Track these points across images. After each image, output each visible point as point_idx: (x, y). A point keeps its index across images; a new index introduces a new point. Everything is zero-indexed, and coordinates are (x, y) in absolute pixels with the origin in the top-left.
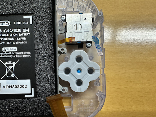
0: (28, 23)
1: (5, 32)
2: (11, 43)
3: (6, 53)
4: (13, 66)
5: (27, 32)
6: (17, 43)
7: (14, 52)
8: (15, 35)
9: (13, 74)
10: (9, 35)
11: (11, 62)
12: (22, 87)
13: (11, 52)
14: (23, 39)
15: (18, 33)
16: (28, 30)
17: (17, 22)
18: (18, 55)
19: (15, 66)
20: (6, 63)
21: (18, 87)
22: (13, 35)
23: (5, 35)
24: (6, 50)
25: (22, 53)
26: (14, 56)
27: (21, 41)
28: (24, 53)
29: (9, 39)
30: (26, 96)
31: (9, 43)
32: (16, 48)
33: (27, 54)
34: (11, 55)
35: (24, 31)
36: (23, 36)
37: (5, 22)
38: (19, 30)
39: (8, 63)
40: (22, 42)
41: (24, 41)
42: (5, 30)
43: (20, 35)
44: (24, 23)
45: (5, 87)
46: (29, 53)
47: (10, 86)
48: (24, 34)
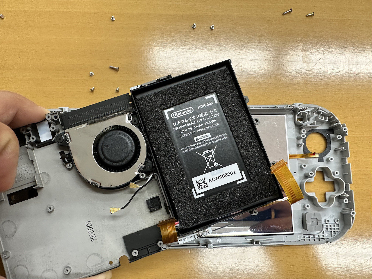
0: (213, 104)
1: (190, 120)
2: (201, 130)
3: (200, 143)
4: (213, 154)
5: (215, 113)
6: (208, 128)
7: (208, 139)
8: (202, 120)
9: (216, 163)
10: (196, 122)
11: (209, 150)
12: (230, 174)
13: (205, 139)
14: (213, 121)
15: (205, 117)
16: (215, 110)
17: (201, 106)
18: (214, 140)
19: (214, 154)
20: (203, 154)
21: (226, 175)
22: (201, 120)
23: (192, 123)
24: (199, 139)
25: (218, 137)
26: (210, 143)
27: (212, 124)
28: (220, 136)
29: (197, 127)
30: (238, 183)
31: (199, 131)
32: (209, 134)
33: (223, 137)
34: (206, 143)
35: (211, 113)
36: (213, 119)
37: (188, 110)
38: (206, 114)
39: (205, 152)
40: (214, 125)
41: (215, 123)
42: (190, 118)
43: (208, 118)
44: (208, 104)
45: (212, 180)
46: (225, 134)
47: (216, 177)
48: (212, 117)
